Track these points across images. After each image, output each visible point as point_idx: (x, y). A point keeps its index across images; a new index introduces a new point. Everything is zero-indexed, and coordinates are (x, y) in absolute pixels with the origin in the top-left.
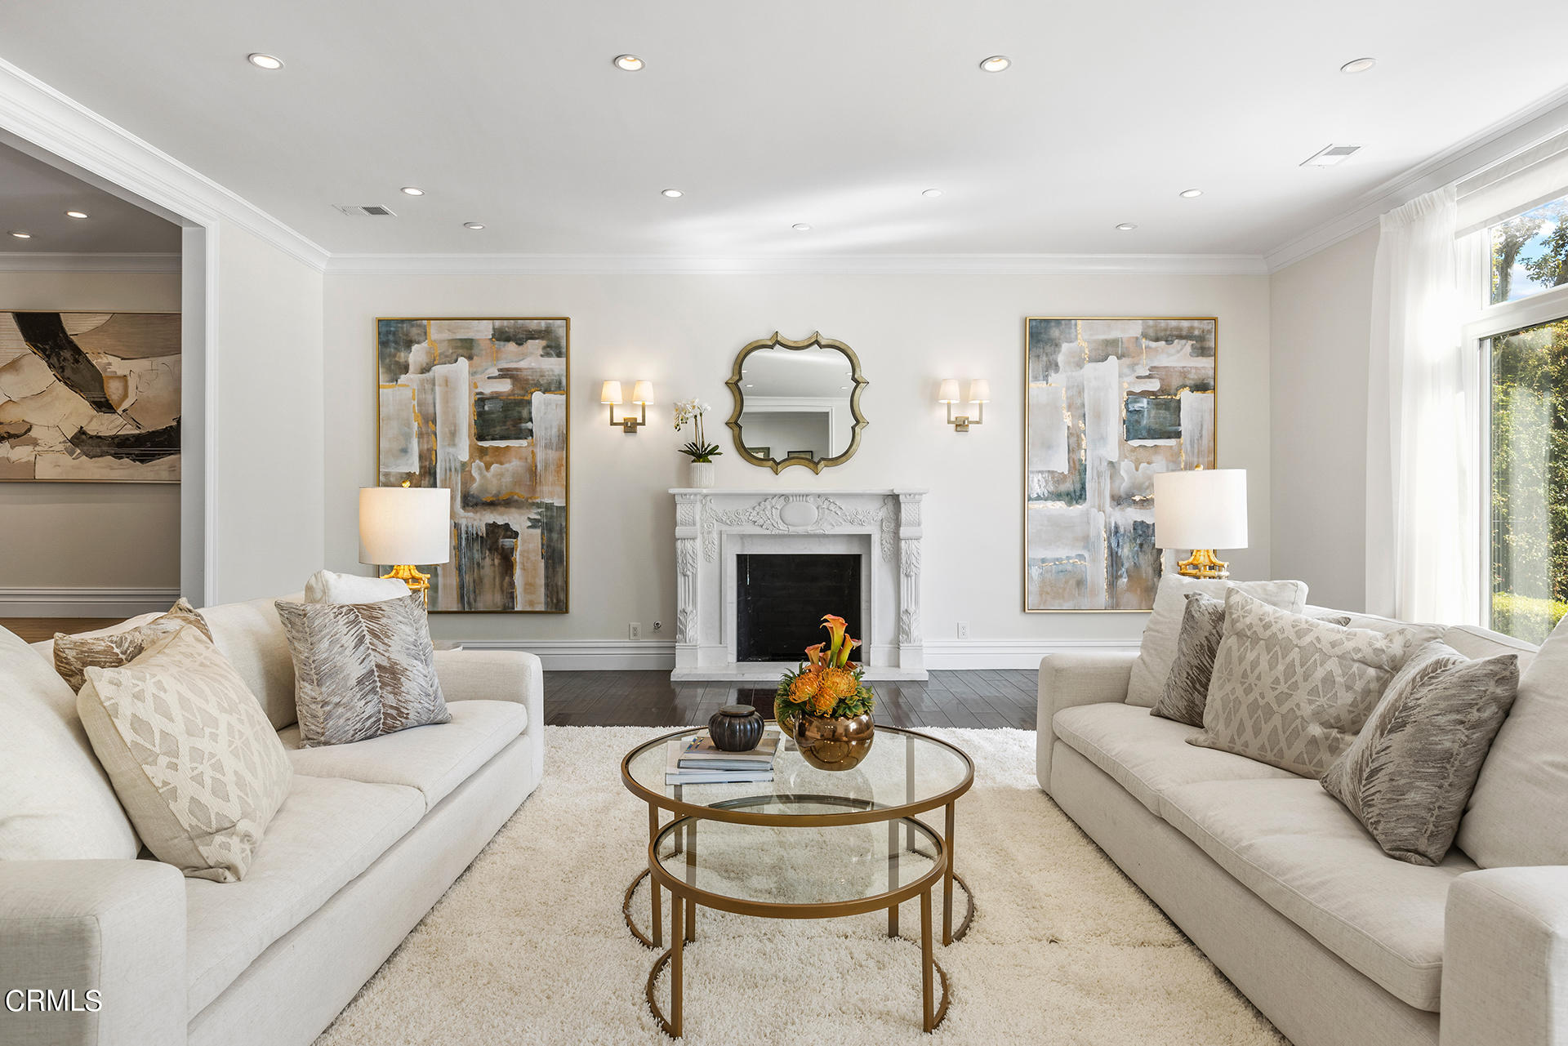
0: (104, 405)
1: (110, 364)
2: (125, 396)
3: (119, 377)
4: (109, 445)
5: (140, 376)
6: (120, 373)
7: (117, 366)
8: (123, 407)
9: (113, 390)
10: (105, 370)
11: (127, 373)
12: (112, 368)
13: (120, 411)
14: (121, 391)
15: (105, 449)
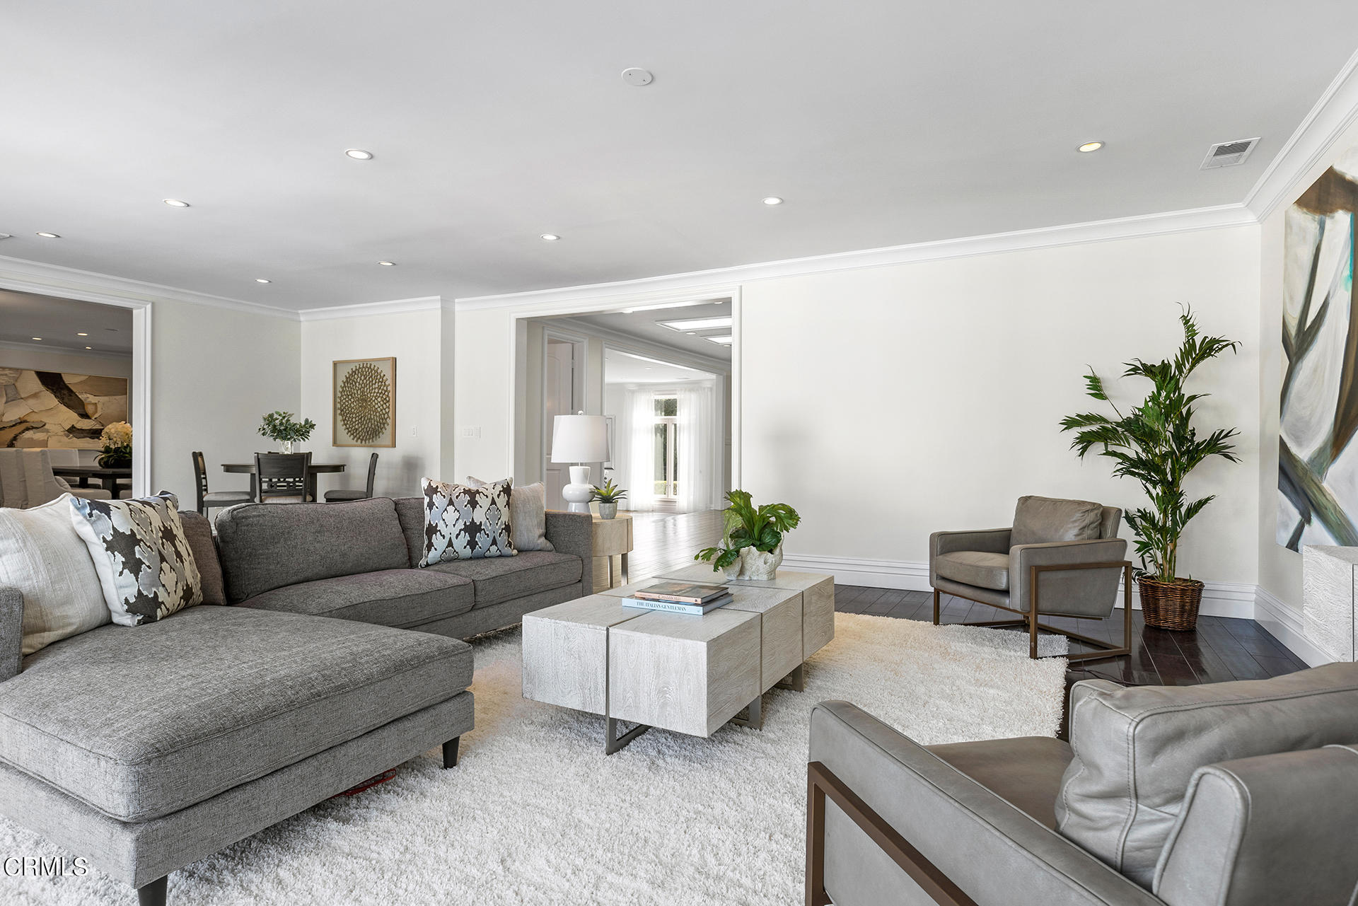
0: (85, 416)
1: (88, 398)
2: (96, 412)
3: (93, 404)
4: (88, 433)
5: (103, 404)
6: (93, 402)
7: (92, 399)
8: (95, 417)
9: (90, 409)
10: (85, 400)
11: (97, 402)
12: (89, 400)
13: (93, 418)
14: (94, 410)
15: (86, 435)
